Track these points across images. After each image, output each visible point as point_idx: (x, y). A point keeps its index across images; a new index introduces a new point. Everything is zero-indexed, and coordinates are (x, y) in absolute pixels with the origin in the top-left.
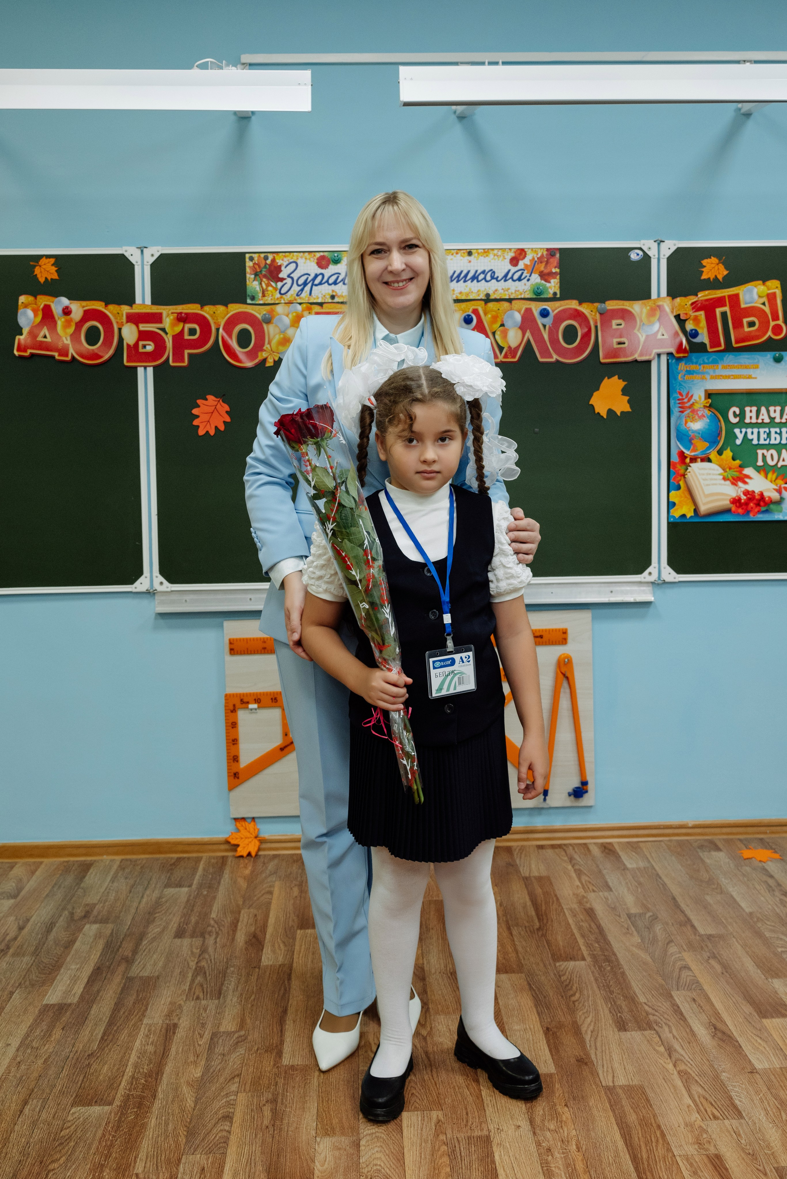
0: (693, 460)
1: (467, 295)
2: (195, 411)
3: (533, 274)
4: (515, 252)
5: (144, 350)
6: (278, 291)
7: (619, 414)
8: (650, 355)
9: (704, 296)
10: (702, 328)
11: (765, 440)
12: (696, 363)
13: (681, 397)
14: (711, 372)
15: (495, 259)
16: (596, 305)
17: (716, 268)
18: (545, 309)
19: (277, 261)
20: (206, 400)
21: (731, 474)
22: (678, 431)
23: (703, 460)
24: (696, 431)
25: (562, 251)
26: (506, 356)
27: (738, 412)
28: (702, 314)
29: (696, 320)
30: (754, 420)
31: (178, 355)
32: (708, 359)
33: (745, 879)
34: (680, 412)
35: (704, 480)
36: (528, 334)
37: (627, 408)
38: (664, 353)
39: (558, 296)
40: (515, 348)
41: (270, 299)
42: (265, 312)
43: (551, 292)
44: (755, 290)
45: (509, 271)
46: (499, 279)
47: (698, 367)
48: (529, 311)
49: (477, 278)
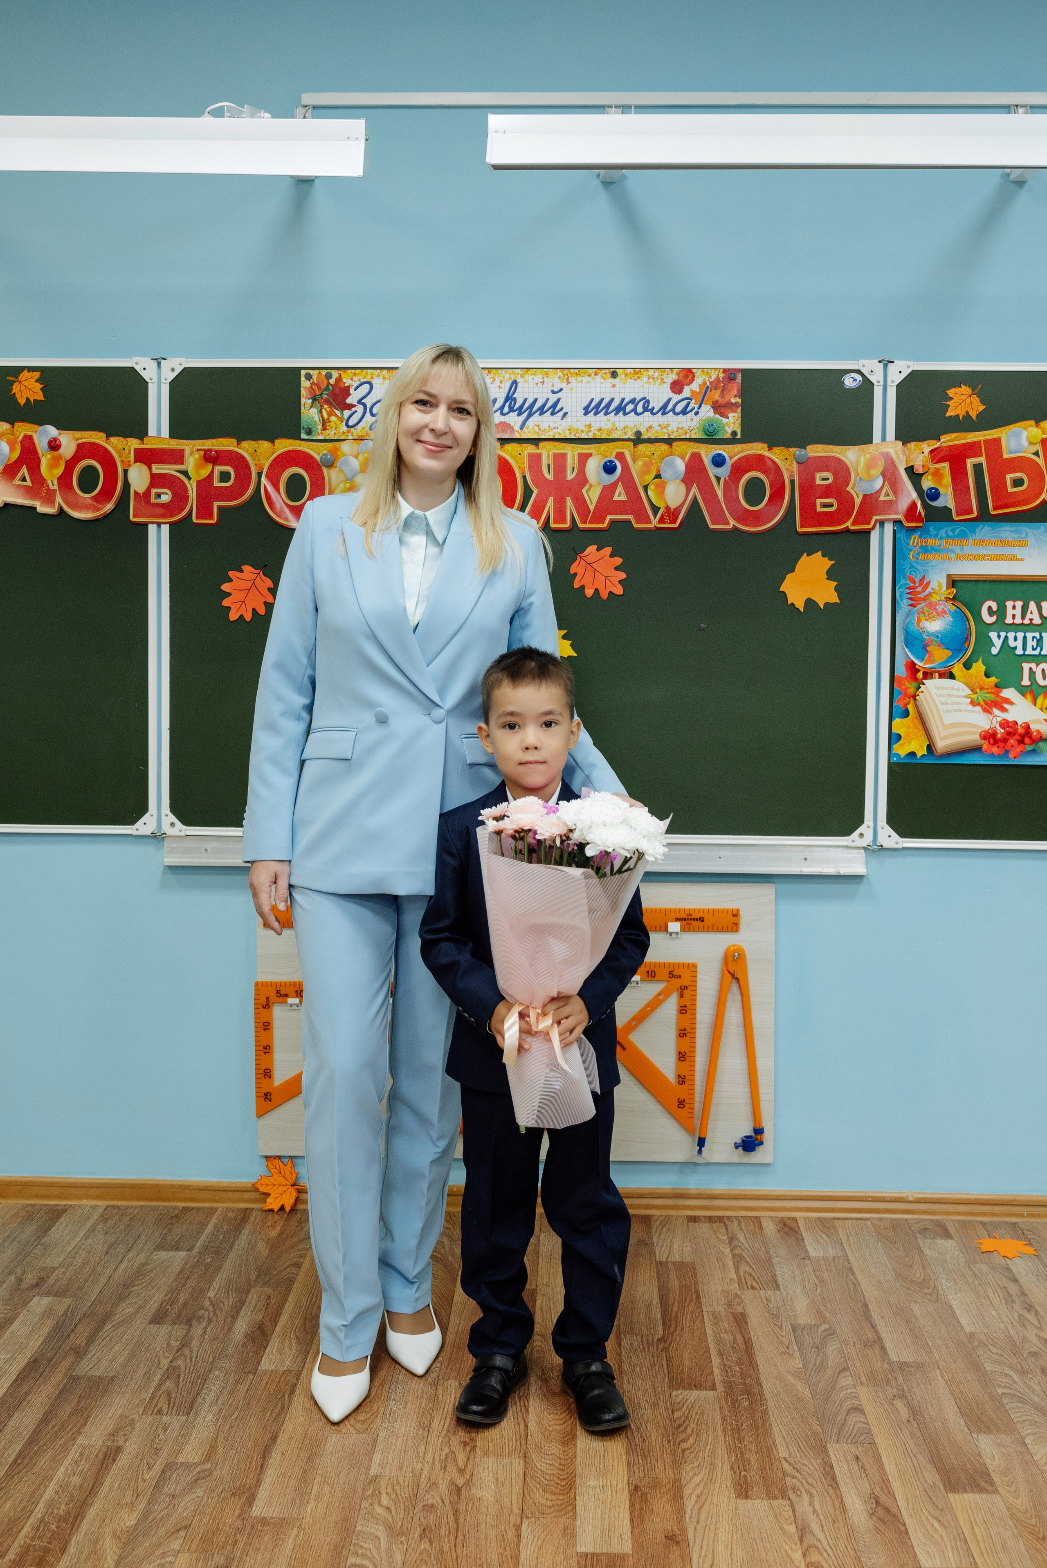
0: (928, 675)
1: (610, 432)
2: (225, 587)
3: (703, 405)
4: (678, 374)
5: (158, 501)
6: (344, 423)
7: (822, 607)
8: (869, 523)
9: (949, 441)
10: (946, 487)
11: (1034, 649)
12: (936, 536)
13: (912, 585)
14: (957, 550)
15: (650, 384)
16: (793, 450)
17: (968, 400)
18: (720, 455)
19: (344, 380)
20: (242, 571)
21: (982, 696)
22: (907, 632)
23: (942, 676)
24: (933, 634)
25: (744, 372)
26: (662, 520)
27: (995, 608)
28: (945, 467)
29: (937, 474)
30: (1018, 620)
31: (204, 509)
32: (953, 531)
33: (976, 1282)
34: (911, 605)
35: (943, 703)
36: (694, 490)
37: (834, 598)
38: (888, 520)
39: (739, 436)
40: (676, 509)
41: (332, 433)
42: (325, 452)
43: (729, 431)
44: (1025, 434)
45: (670, 399)
46: (655, 411)
47: (938, 543)
48: (696, 457)
49: (624, 409)
